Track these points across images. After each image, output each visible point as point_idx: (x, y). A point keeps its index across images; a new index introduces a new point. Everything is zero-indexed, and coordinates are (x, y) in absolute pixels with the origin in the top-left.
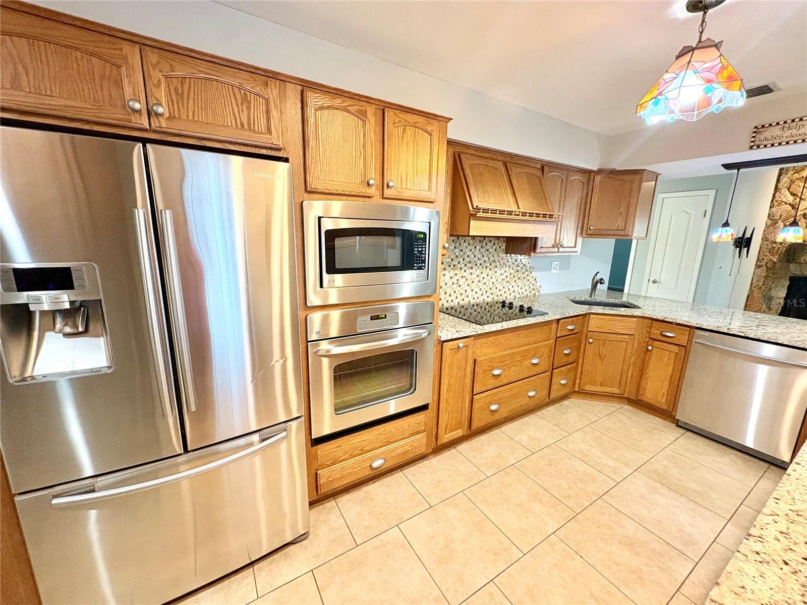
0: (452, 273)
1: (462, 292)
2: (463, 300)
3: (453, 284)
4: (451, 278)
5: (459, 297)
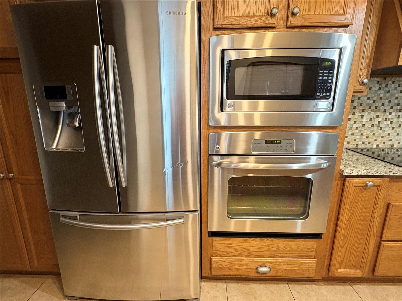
0: (373, 115)
1: (383, 135)
2: (384, 143)
3: (373, 126)
4: (371, 120)
5: (379, 140)
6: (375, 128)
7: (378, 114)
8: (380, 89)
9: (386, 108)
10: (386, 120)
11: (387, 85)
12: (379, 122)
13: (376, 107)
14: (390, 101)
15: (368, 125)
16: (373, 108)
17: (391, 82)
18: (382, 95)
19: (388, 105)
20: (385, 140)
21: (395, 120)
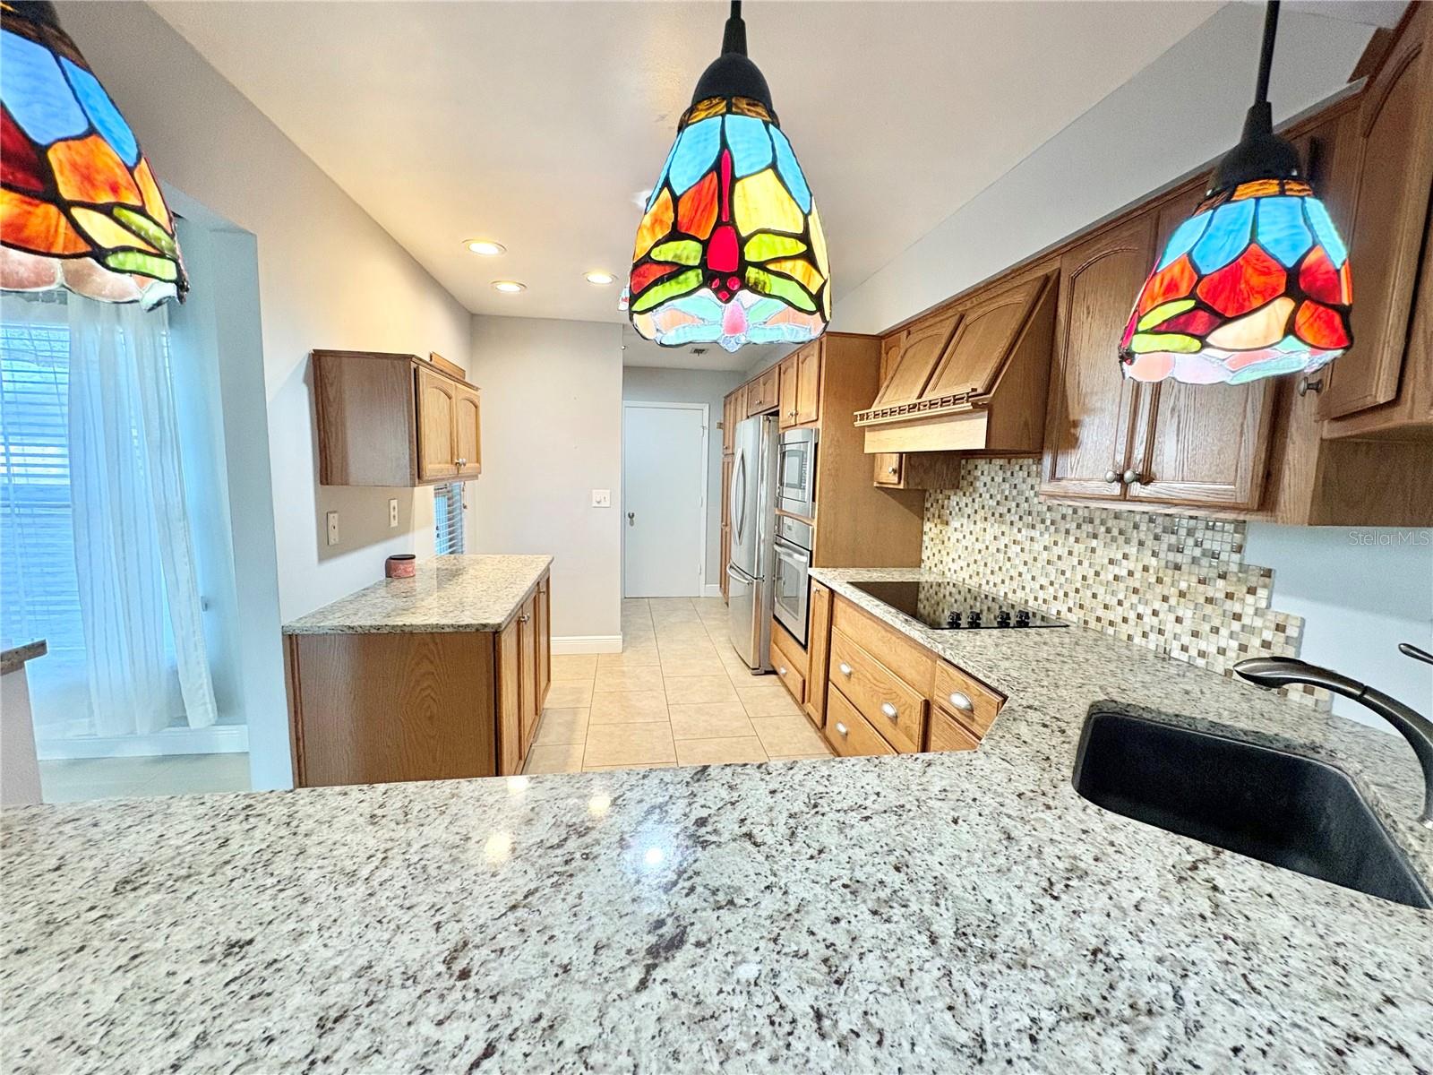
6: (1001, 556)
7: (1004, 528)
8: (1004, 480)
9: (1013, 519)
10: (1014, 542)
11: (1012, 474)
12: (1006, 546)
13: (1001, 515)
14: (1018, 505)
15: (992, 549)
16: (997, 515)
17: (1017, 468)
18: (1007, 493)
19: (1016, 513)
20: (1015, 585)
21: (1027, 545)
